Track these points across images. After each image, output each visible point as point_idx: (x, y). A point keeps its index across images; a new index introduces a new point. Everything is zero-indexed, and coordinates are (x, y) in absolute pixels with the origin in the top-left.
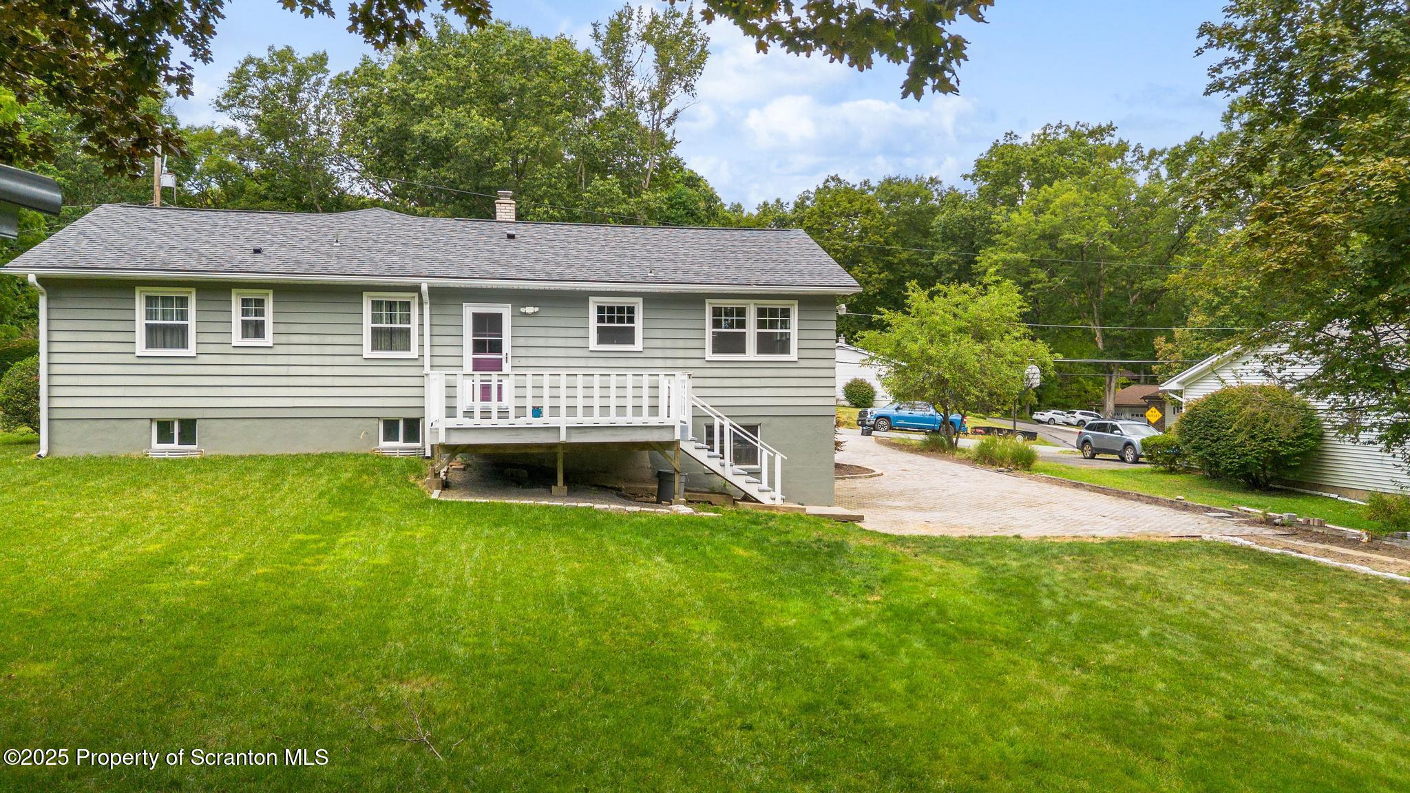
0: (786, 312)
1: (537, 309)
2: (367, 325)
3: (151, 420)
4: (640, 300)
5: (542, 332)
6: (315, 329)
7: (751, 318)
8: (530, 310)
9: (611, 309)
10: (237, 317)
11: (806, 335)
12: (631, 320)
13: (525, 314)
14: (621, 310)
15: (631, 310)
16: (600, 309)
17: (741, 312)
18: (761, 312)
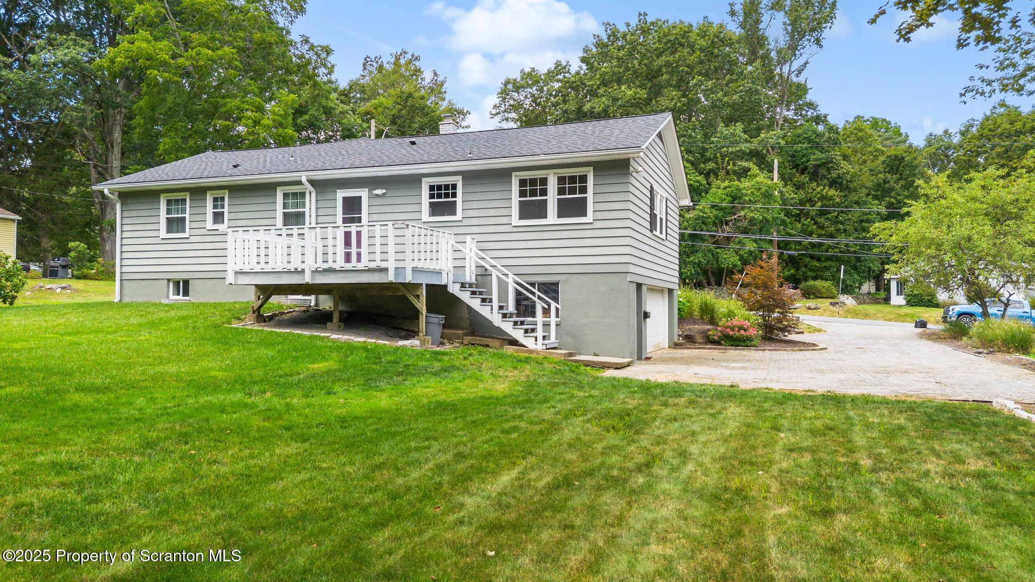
0: (583, 179)
1: (384, 191)
2: (280, 211)
3: (169, 280)
4: (460, 178)
5: (389, 209)
6: (251, 215)
7: (552, 186)
8: (379, 192)
9: (439, 187)
10: (210, 209)
11: (601, 198)
12: (454, 195)
13: (377, 195)
14: (447, 187)
15: (454, 187)
16: (432, 188)
17: (544, 181)
18: (561, 180)
